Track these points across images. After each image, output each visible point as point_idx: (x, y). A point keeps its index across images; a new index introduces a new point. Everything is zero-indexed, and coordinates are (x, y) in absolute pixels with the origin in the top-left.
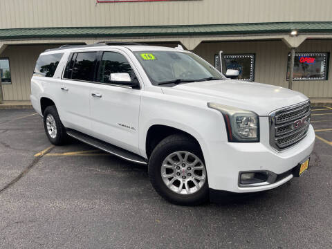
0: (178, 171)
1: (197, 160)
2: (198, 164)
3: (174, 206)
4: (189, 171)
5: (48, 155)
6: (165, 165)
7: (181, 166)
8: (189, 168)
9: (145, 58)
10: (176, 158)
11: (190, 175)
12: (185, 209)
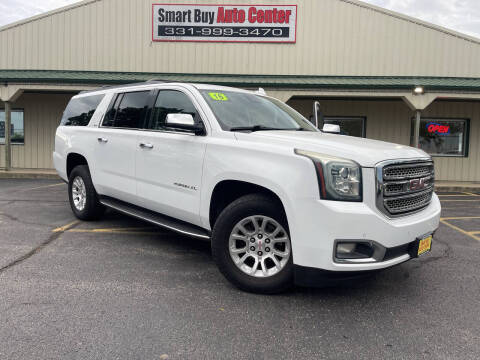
0: (253, 244)
1: (279, 228)
2: (280, 235)
3: (245, 294)
4: (267, 245)
5: (71, 230)
6: (234, 235)
7: (256, 238)
8: (268, 241)
9: (214, 98)
10: (250, 226)
11: (268, 250)
12: (261, 298)
